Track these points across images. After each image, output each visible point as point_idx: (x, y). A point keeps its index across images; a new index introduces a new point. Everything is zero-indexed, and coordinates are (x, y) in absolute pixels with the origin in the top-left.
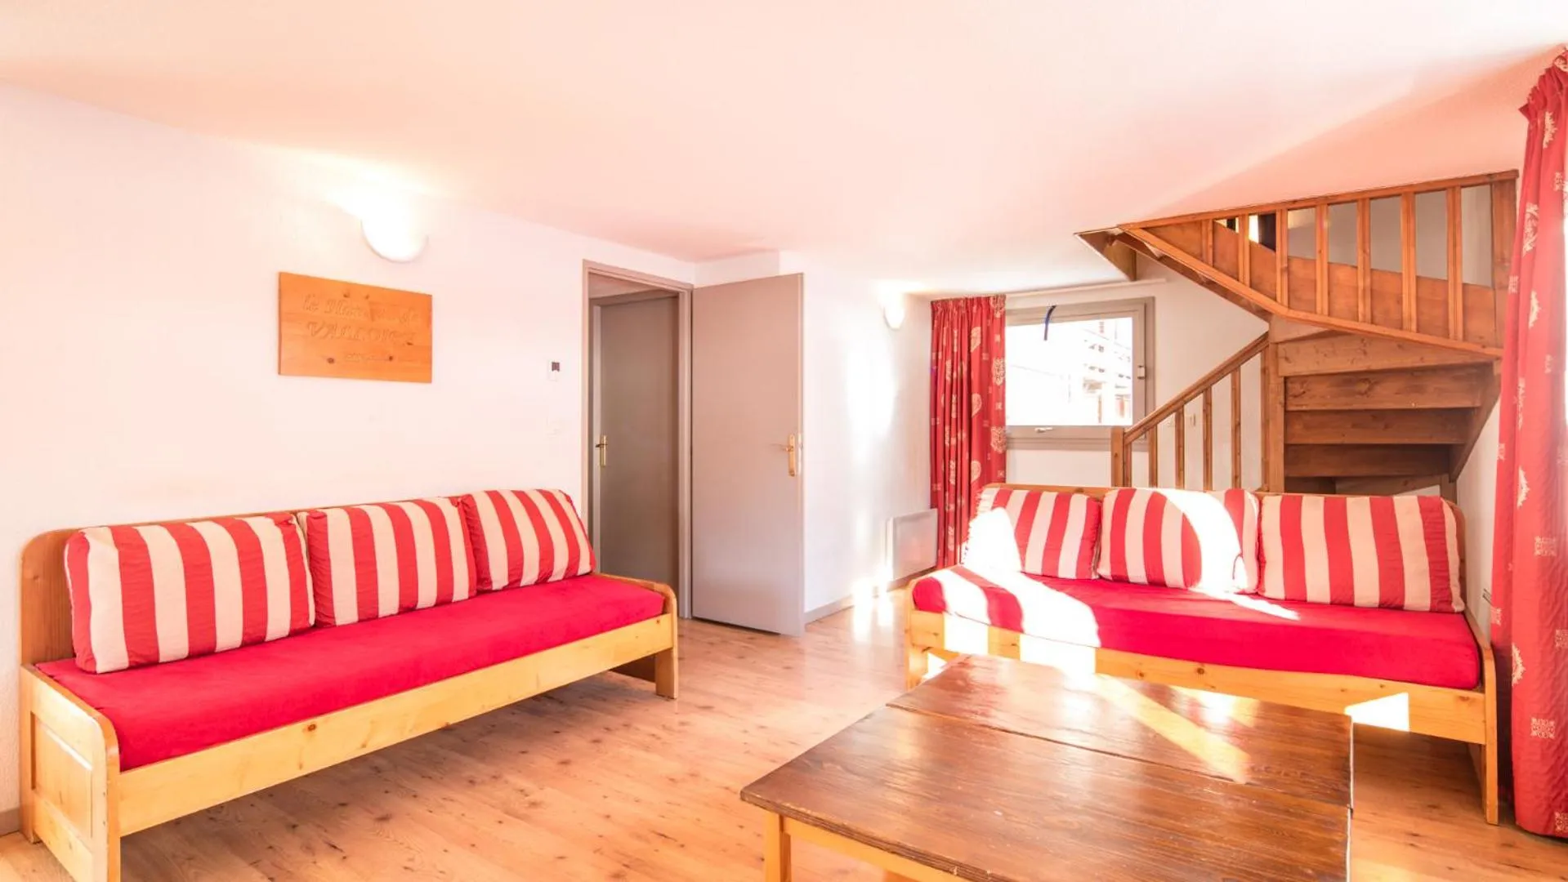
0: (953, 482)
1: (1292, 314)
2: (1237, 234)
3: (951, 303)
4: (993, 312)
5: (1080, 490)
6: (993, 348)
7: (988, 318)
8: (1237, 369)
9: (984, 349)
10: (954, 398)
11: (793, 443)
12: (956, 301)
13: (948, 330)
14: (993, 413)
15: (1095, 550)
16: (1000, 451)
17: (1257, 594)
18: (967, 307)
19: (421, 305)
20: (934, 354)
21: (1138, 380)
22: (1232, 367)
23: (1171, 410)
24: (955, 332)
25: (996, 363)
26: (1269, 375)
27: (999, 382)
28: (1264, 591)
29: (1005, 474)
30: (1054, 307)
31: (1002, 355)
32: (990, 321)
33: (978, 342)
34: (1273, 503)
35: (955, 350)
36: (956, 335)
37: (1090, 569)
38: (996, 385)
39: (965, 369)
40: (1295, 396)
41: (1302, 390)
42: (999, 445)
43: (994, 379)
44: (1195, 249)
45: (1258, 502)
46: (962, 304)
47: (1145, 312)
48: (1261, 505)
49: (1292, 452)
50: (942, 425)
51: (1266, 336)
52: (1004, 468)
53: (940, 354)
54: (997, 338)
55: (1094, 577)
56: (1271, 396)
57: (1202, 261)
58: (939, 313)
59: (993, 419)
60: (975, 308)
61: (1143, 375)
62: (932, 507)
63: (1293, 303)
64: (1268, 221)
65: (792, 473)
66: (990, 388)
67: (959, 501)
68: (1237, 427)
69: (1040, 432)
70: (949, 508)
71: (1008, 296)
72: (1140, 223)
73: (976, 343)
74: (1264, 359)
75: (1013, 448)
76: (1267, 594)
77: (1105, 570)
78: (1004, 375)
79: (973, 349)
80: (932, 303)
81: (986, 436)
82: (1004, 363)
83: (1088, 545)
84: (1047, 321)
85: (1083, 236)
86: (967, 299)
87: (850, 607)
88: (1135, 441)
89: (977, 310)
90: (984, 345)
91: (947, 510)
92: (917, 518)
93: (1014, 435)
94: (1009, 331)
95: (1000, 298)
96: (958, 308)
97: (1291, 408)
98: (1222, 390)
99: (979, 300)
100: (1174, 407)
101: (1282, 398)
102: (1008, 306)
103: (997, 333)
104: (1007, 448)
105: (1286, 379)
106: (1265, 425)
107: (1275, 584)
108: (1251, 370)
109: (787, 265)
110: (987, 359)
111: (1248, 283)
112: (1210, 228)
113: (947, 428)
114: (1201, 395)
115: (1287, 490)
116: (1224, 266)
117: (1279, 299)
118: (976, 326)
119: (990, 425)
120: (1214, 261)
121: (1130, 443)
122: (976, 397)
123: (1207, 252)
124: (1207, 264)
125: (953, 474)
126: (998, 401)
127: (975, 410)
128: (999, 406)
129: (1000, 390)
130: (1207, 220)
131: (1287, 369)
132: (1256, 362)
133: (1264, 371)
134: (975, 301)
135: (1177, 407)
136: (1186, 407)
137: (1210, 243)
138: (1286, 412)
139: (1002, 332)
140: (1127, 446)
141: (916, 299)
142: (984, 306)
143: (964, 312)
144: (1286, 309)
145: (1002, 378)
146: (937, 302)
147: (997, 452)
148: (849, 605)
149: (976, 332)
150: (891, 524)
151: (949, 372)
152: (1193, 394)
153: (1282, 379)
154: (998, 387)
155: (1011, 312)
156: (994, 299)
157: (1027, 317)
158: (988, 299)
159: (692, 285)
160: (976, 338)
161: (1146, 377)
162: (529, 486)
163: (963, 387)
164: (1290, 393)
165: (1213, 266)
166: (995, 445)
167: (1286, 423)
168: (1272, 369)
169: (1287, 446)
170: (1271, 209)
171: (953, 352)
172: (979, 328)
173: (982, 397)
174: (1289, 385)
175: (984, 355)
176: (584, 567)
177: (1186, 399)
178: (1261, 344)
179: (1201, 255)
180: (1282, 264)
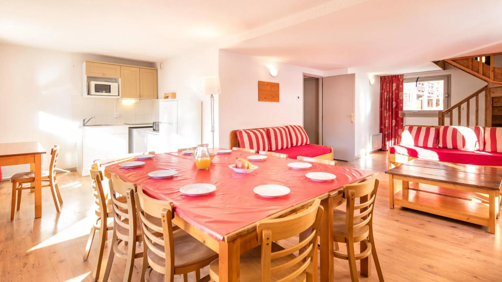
0: (387, 126)
1: (495, 82)
2: (479, 62)
3: (386, 77)
4: (400, 79)
5: (433, 127)
6: (399, 89)
7: (398, 81)
8: (478, 95)
9: (397, 89)
10: (387, 103)
11: (352, 115)
12: (388, 76)
13: (385, 84)
14: (400, 107)
15: (437, 141)
16: (402, 117)
17: (484, 150)
18: (392, 78)
19: (277, 86)
20: (381, 91)
21: (445, 98)
22: (476, 94)
23: (457, 106)
24: (388, 85)
25: (400, 93)
26: (487, 97)
27: (401, 99)
28: (485, 150)
29: (403, 124)
30: (419, 77)
31: (402, 91)
32: (399, 82)
33: (395, 88)
34: (488, 130)
35: (388, 90)
36: (388, 86)
37: (436, 145)
38: (400, 99)
39: (391, 95)
40: (496, 102)
41: (498, 101)
42: (401, 116)
43: (400, 98)
44: (466, 65)
45: (484, 129)
46: (390, 77)
47: (448, 79)
48: (485, 130)
49: (494, 117)
50: (384, 110)
51: (487, 86)
52: (402, 122)
53: (383, 91)
54: (401, 86)
55: (437, 147)
56: (488, 102)
57: (468, 68)
58: (383, 80)
59: (400, 109)
60: (394, 78)
61: (447, 96)
62: (380, 132)
63: (495, 79)
64: (488, 58)
65: (352, 122)
66: (398, 100)
67: (389, 131)
68: (477, 111)
69: (414, 112)
70: (386, 133)
71: (404, 75)
72: (450, 59)
73: (394, 88)
74: (486, 92)
75: (405, 117)
76: (486, 151)
77: (441, 145)
78: (403, 96)
79: (393, 89)
80: (381, 77)
81: (397, 114)
82: (403, 93)
83: (435, 140)
84: (417, 81)
85: (433, 62)
86: (392, 76)
87: (360, 158)
88: (446, 115)
89: (395, 79)
90: (397, 88)
91: (385, 133)
92: (377, 135)
93: (406, 113)
94: (405, 84)
95: (402, 75)
96: (389, 78)
97: (494, 105)
98: (473, 101)
99: (395, 76)
100: (458, 105)
101: (491, 103)
102: (404, 77)
103: (401, 85)
104: (404, 117)
105: (493, 98)
106: (486, 110)
107: (488, 148)
108: (482, 96)
109: (350, 71)
110: (398, 92)
111: (482, 74)
112: (471, 60)
113: (385, 111)
114: (466, 102)
115: (492, 126)
116: (475, 69)
117: (491, 78)
118: (394, 83)
119: (398, 110)
120: (472, 68)
121: (444, 115)
122: (394, 103)
123: (470, 66)
124: (470, 69)
125: (387, 124)
126: (401, 104)
127: (394, 106)
128: (401, 105)
129: (402, 100)
130: (470, 58)
131: (493, 95)
132: (484, 93)
133: (486, 96)
134: (394, 77)
135: (459, 106)
136: (461, 105)
137: (471, 64)
138: (493, 107)
139: (402, 85)
140: (443, 116)
141: (377, 76)
142: (397, 78)
143: (391, 79)
144: (493, 81)
145: (402, 98)
146: (382, 77)
147: (400, 118)
148: (360, 157)
149: (394, 85)
150: (371, 136)
151: (386, 96)
152: (464, 102)
153: (492, 98)
154: (401, 100)
155: (405, 79)
156: (400, 76)
157: (410, 80)
158: (398, 76)
159: (322, 76)
160: (394, 86)
161: (448, 97)
162: (292, 125)
163: (390, 101)
164: (494, 101)
165: (472, 70)
166: (400, 116)
167: (493, 110)
168: (488, 95)
169: (493, 116)
170: (489, 55)
171: (387, 91)
172: (395, 84)
173: (396, 103)
174: (494, 99)
175: (397, 91)
176: (308, 143)
177: (462, 103)
178: (485, 88)
179: (468, 67)
180: (492, 69)
